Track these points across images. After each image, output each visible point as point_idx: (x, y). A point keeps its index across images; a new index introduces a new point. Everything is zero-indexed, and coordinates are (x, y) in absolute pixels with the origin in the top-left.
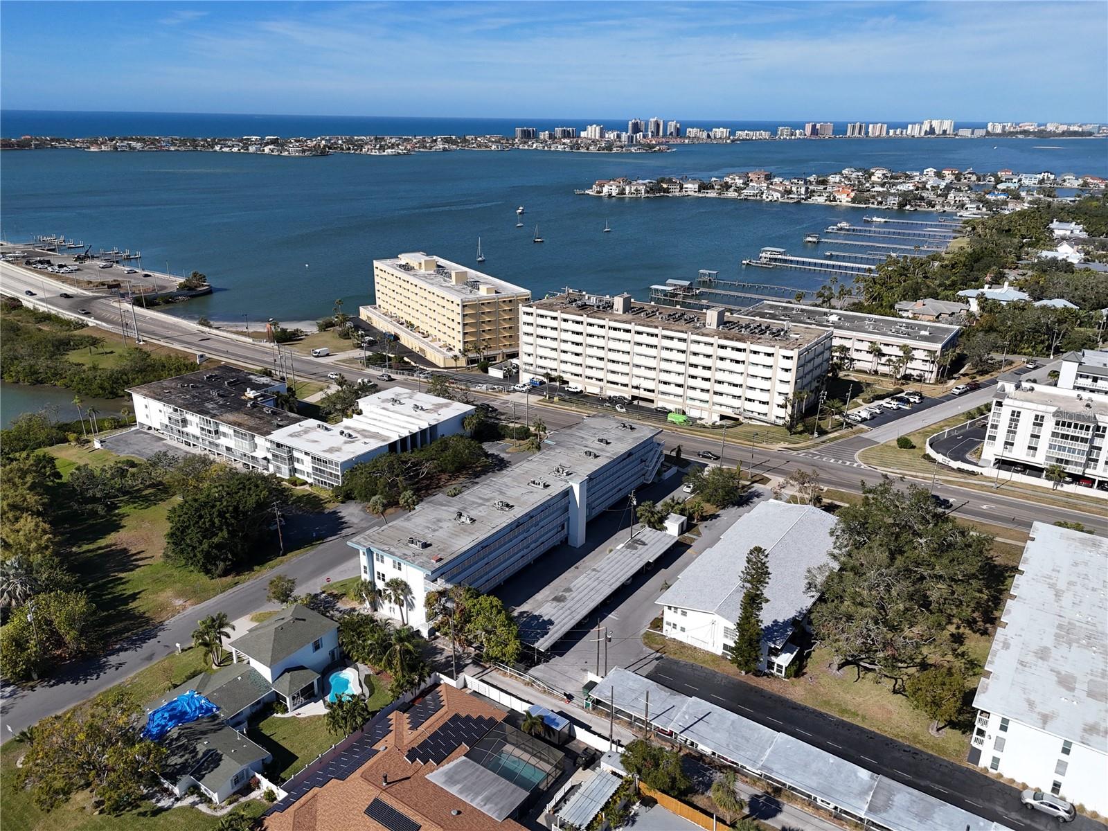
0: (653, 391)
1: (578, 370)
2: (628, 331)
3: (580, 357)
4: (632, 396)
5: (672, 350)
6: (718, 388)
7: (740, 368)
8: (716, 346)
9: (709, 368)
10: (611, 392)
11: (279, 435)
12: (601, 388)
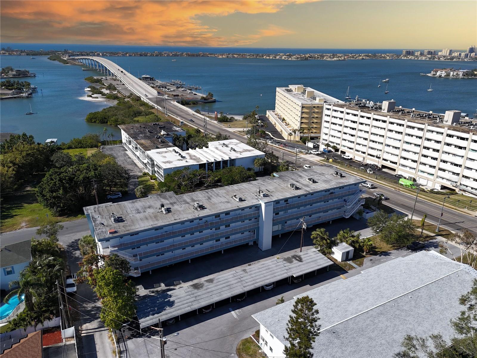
0: (396, 163)
1: (351, 145)
2: (384, 122)
3: (354, 137)
4: (382, 165)
6: (443, 166)
7: (461, 152)
8: (445, 135)
9: (438, 151)
10: (370, 161)
11: (152, 153)
12: (364, 158)
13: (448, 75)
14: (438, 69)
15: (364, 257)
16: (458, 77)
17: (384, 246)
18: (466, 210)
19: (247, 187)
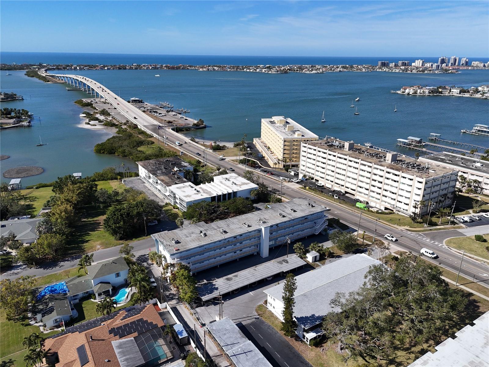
0: (355, 190)
1: (323, 175)
2: (346, 159)
3: (324, 170)
4: (345, 191)
5: (365, 171)
6: (385, 193)
7: (395, 184)
8: (385, 171)
9: (381, 183)
10: (336, 188)
11: (173, 188)
12: (332, 186)
13: (416, 93)
14: (407, 87)
15: (326, 259)
16: (424, 94)
17: (339, 252)
18: (396, 226)
19: (251, 216)
